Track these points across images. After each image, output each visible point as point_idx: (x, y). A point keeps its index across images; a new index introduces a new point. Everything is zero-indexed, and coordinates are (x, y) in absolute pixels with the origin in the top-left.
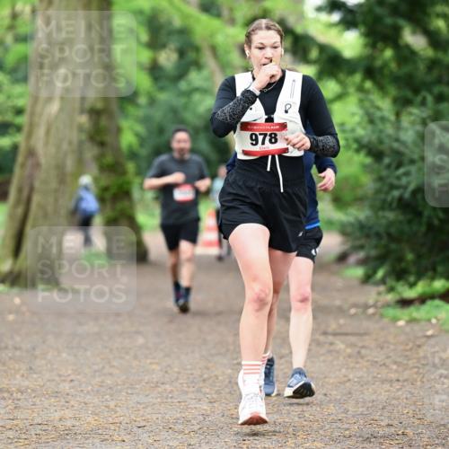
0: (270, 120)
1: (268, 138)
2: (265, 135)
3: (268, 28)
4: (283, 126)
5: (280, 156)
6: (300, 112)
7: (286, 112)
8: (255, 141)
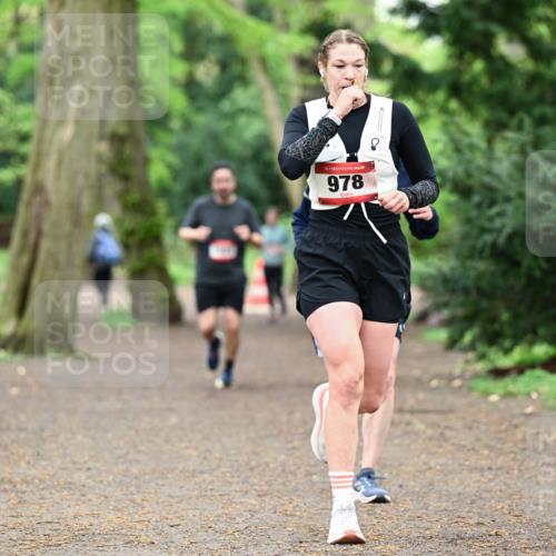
0: (353, 159)
1: (351, 182)
2: (347, 178)
3: (350, 41)
4: (370, 166)
5: (367, 204)
6: (391, 147)
7: (373, 148)
8: (334, 186)
